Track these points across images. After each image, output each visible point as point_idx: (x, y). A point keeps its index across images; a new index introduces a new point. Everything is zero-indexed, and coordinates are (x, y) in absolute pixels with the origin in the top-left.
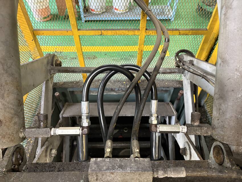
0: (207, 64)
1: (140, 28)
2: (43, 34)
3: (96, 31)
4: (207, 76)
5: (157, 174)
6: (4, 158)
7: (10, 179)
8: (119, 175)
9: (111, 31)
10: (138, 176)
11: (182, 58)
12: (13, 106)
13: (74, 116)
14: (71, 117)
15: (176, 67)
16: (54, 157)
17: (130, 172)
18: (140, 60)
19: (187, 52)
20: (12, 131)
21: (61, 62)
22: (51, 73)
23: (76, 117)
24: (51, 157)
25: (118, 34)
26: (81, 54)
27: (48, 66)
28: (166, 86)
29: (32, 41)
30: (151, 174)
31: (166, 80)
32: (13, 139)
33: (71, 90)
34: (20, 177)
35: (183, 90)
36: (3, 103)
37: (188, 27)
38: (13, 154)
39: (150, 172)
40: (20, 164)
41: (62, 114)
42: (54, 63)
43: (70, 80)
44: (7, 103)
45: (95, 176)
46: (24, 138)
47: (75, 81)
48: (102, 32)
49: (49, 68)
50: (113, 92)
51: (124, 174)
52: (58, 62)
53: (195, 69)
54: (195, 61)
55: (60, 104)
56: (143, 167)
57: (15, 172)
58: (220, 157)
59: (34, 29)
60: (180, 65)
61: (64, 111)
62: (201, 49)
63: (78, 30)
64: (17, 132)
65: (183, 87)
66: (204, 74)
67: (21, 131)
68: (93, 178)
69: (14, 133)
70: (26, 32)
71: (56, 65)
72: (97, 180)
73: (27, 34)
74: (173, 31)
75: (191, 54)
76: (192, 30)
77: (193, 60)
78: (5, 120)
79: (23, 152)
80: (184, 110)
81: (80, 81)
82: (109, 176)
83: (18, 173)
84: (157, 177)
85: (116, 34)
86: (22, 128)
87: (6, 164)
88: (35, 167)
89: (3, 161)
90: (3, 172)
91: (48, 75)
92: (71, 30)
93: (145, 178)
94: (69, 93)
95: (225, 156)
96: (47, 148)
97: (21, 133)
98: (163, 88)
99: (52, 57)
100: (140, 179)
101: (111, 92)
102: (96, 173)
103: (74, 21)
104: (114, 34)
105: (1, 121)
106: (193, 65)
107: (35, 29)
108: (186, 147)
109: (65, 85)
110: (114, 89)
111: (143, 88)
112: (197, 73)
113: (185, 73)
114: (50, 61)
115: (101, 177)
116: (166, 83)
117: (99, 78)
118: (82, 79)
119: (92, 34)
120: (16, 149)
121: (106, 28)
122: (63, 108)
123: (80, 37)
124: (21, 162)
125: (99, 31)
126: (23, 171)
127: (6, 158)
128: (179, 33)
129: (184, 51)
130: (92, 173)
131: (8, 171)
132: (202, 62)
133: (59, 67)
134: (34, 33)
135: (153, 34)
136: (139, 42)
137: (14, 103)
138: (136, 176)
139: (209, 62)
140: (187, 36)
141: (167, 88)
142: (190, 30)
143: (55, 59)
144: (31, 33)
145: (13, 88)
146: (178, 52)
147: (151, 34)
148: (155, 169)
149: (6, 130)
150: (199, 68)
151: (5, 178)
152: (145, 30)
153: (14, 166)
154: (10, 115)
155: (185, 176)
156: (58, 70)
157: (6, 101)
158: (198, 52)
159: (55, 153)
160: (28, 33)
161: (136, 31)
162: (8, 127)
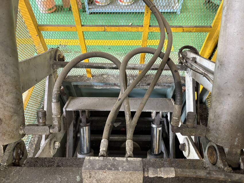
0: (209, 62)
1: (143, 25)
2: (47, 29)
3: (100, 27)
4: (208, 75)
5: (148, 174)
6: (5, 153)
7: (11, 173)
8: (111, 174)
9: (114, 27)
10: (130, 175)
11: (185, 55)
12: (12, 105)
13: (77, 110)
14: (74, 111)
15: (179, 63)
16: (58, 149)
17: (122, 172)
18: (143, 56)
19: (191, 49)
20: (12, 129)
21: (63, 57)
22: (54, 68)
23: (79, 111)
24: (54, 149)
25: (122, 31)
26: (85, 50)
27: (50, 60)
28: (169, 81)
29: (36, 37)
30: (141, 174)
31: (169, 75)
32: (13, 136)
33: (75, 84)
34: (20, 172)
35: (185, 86)
36: (2, 102)
37: (192, 24)
38: (14, 149)
39: (140, 172)
40: (21, 159)
41: (66, 108)
42: (57, 57)
43: (74, 74)
44: (6, 102)
45: (88, 174)
46: (24, 135)
47: (79, 75)
48: (105, 28)
49: (52, 63)
50: (116, 86)
51: (116, 173)
52: (61, 57)
53: (197, 67)
54: (198, 58)
55: (65, 98)
56: (134, 166)
57: (16, 167)
58: (214, 157)
59: (38, 25)
60: (183, 62)
61: (68, 105)
62: (205, 46)
63: (82, 26)
64: (17, 129)
65: (185, 84)
66: (205, 73)
67: (21, 128)
68: (87, 176)
69: (14, 130)
70: (31, 27)
71: (59, 60)
72: (90, 177)
73: (32, 30)
74: (177, 28)
75: (195, 50)
76: (196, 27)
77: (196, 57)
78: (5, 119)
79: (24, 147)
80: (185, 107)
81: (84, 75)
82: (102, 175)
83: (18, 167)
84: (148, 176)
85: (119, 30)
86: (22, 125)
87: (7, 159)
88: (35, 162)
89: (4, 156)
90: (4, 166)
91: (51, 70)
92: (75, 26)
93: (135, 177)
94: (73, 86)
95: (218, 157)
96: (51, 140)
97: (21, 130)
98: (165, 84)
99: (55, 51)
100: (131, 178)
101: (114, 86)
102: (89, 171)
103: (78, 18)
104: (118, 31)
105: (1, 119)
106: (196, 62)
107: (40, 25)
108: (185, 143)
109: (69, 79)
110: (117, 84)
111: (145, 83)
112: (199, 71)
113: (188, 70)
114: (53, 55)
115: (94, 175)
116: (169, 79)
117: (103, 73)
118: (86, 73)
119: (95, 30)
120: (17, 144)
121: (109, 24)
122: (67, 101)
123: (84, 33)
124: (22, 157)
125: (102, 27)
126: (23, 165)
127: (7, 153)
128: (182, 29)
129: (188, 47)
130: (86, 171)
131: (9, 166)
132: (205, 60)
133: (62, 62)
134: (39, 28)
135: (157, 31)
136: (142, 38)
137: (13, 102)
138: (127, 175)
139: (212, 60)
140: (191, 33)
141: (169, 84)
142: (194, 27)
143: (58, 54)
144: (36, 28)
145: (12, 88)
146: (182, 48)
147: (155, 31)
148: (146, 169)
149: (6, 128)
150: (201, 66)
151: (6, 172)
152: (148, 27)
153: (15, 160)
154: (10, 113)
155: (174, 176)
156: (61, 65)
157: (6, 100)
158: (202, 49)
159: (59, 145)
160: (33, 28)
161: (140, 28)
162: (8, 125)
